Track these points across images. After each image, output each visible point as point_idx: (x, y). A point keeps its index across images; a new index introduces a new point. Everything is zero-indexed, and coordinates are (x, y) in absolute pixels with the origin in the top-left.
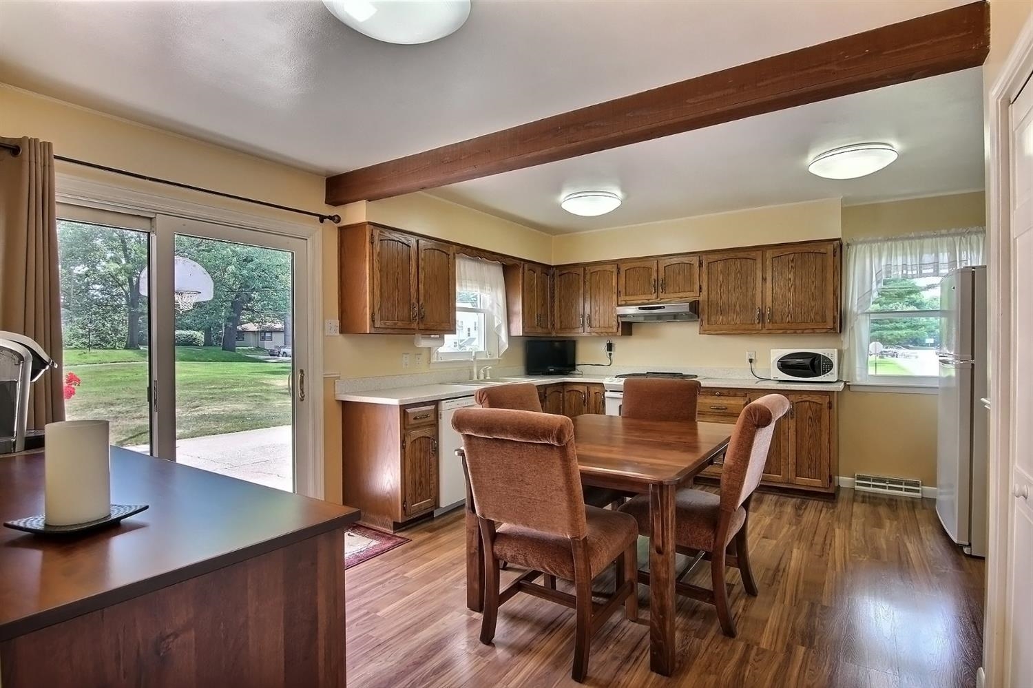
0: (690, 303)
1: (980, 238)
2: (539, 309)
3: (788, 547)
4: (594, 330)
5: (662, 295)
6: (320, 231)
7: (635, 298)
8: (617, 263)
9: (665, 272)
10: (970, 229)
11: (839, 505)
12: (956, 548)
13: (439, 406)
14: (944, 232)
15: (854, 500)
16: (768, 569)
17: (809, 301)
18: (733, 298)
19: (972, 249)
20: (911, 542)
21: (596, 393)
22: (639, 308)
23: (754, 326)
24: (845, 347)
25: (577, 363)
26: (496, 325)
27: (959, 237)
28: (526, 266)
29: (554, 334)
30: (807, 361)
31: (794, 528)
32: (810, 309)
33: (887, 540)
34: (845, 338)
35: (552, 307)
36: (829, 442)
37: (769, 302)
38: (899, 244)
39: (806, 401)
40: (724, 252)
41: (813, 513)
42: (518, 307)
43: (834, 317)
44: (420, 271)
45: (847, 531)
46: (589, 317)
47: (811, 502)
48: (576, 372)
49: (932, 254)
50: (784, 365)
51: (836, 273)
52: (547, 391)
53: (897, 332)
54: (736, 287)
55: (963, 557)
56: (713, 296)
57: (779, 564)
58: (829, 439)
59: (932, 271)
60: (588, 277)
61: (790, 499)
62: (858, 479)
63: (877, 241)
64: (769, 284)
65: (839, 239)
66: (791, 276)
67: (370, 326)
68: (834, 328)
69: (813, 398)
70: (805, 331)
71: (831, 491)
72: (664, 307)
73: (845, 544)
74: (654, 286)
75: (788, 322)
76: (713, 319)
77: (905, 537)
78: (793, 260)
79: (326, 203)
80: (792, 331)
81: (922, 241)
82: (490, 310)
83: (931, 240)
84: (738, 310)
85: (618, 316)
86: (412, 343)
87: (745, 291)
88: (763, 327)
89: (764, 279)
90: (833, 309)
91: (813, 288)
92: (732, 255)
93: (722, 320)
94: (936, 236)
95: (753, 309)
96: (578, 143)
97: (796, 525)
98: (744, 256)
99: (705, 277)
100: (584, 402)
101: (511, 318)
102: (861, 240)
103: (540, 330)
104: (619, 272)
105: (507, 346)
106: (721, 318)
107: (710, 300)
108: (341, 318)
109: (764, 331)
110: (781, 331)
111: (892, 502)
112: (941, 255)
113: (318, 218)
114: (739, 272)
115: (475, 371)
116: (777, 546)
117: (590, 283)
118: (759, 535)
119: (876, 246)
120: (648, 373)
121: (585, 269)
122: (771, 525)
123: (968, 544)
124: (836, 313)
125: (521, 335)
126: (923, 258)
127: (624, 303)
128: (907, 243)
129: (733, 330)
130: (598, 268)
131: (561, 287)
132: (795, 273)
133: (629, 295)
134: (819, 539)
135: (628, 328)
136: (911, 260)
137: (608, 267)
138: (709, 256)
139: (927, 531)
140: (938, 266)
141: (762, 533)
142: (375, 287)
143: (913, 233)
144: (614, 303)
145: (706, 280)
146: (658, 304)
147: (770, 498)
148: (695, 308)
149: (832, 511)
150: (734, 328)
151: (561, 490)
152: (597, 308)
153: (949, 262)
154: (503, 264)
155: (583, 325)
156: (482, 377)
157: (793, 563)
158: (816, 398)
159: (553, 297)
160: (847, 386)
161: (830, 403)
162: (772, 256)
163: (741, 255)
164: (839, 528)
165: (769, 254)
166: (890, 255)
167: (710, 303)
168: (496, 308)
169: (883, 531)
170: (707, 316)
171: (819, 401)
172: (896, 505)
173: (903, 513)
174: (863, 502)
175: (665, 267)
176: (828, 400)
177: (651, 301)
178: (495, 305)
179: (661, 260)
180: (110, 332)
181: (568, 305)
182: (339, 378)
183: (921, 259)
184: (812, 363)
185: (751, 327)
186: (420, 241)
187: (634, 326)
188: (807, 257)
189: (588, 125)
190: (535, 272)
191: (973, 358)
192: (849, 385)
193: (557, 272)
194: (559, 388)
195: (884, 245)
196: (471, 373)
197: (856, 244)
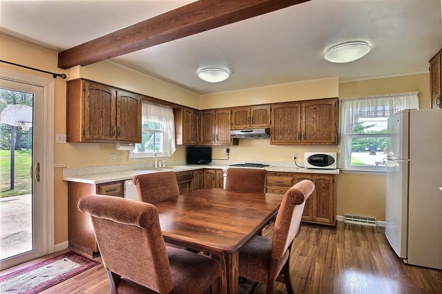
0: (265, 129)
1: (405, 98)
2: (192, 131)
3: (313, 261)
4: (220, 142)
5: (252, 125)
6: (53, 82)
7: (240, 126)
8: (231, 109)
9: (254, 114)
10: (400, 94)
11: (338, 232)
12: (400, 260)
13: (125, 183)
14: (387, 95)
15: (344, 228)
16: (302, 279)
17: (323, 128)
18: (286, 126)
19: (401, 104)
20: (376, 256)
21: (219, 174)
22: (241, 131)
23: (296, 141)
24: (340, 152)
25: (212, 159)
26: (169, 139)
27: (395, 98)
28: (185, 110)
29: (200, 144)
30: (322, 159)
31: (316, 247)
32: (323, 133)
33: (364, 255)
34: (340, 147)
35: (199, 130)
36: (333, 200)
37: (304, 130)
38: (366, 101)
39: (322, 179)
40: (282, 104)
41: (326, 236)
42: (180, 130)
43: (335, 137)
44: (118, 108)
45: (343, 249)
46: (217, 135)
47: (324, 230)
48: (212, 163)
49: (382, 106)
50: (311, 161)
51: (336, 115)
52: (194, 173)
53: (355, 145)
54: (288, 121)
55: (404, 265)
56: (277, 126)
57: (308, 274)
58: (333, 198)
59: (381, 114)
60: (217, 115)
61: (313, 229)
62: (346, 217)
63: (355, 99)
64: (304, 120)
65: (337, 98)
66: (314, 116)
67: (82, 138)
68: (335, 142)
69: (325, 177)
70: (321, 144)
71: (334, 225)
72: (253, 131)
73: (342, 258)
74: (249, 120)
75: (313, 139)
76: (277, 137)
77: (373, 253)
78: (315, 108)
79: (58, 67)
80: (315, 143)
81: (377, 100)
82: (166, 131)
83: (381, 99)
84: (289, 133)
85: (231, 135)
86: (115, 148)
87: (292, 123)
88: (301, 141)
89: (301, 118)
90: (335, 133)
91: (325, 122)
92: (286, 105)
93: (281, 138)
94: (383, 97)
95: (296, 132)
96: (189, 24)
97: (317, 246)
98: (292, 106)
99: (273, 116)
100: (214, 178)
101: (177, 136)
102: (347, 99)
103: (192, 142)
104: (232, 114)
105: (175, 150)
106: (281, 136)
107: (275, 128)
108: (67, 134)
109: (301, 143)
110: (309, 144)
111: (362, 229)
112: (386, 107)
113: (53, 75)
114: (289, 114)
115: (156, 163)
116: (307, 261)
117: (218, 119)
118: (298, 253)
119: (355, 102)
120: (246, 164)
121: (215, 112)
122: (304, 246)
123: (406, 257)
124: (336, 135)
125: (182, 144)
126: (377, 108)
127: (234, 129)
128: (370, 100)
129: (286, 143)
130: (222, 111)
131: (204, 120)
132: (316, 115)
133: (237, 125)
134: (329, 255)
135: (236, 141)
136: (372, 109)
137: (226, 111)
138: (275, 106)
139: (382, 247)
140: (384, 112)
141: (300, 252)
142: (86, 116)
143: (372, 96)
144: (230, 129)
145: (274, 118)
146: (251, 129)
147: (304, 228)
148: (268, 131)
149: (334, 235)
150: (287, 141)
151: (150, 260)
152: (221, 131)
153: (390, 110)
154: (173, 108)
155: (214, 139)
156: (160, 166)
157: (316, 273)
158: (326, 178)
159: (200, 126)
160: (341, 171)
161: (333, 180)
162: (305, 106)
163: (290, 105)
164: (339, 247)
165: (304, 105)
166: (361, 106)
167: (275, 130)
168: (169, 131)
169: (361, 248)
170: (274, 136)
171: (328, 179)
172: (365, 231)
173: (369, 236)
174: (349, 229)
175: (254, 111)
176: (332, 179)
177: (247, 128)
178: (168, 129)
179: (252, 107)
180: (7, 142)
181: (208, 130)
182: (66, 167)
183: (376, 108)
184: (325, 159)
185: (295, 141)
186: (118, 92)
187: (239, 140)
188: (322, 106)
189: (194, 13)
190: (190, 113)
191: (409, 158)
192: (342, 170)
193: (202, 113)
194: (201, 172)
195: (359, 101)
196: (154, 163)
197: (346, 101)
